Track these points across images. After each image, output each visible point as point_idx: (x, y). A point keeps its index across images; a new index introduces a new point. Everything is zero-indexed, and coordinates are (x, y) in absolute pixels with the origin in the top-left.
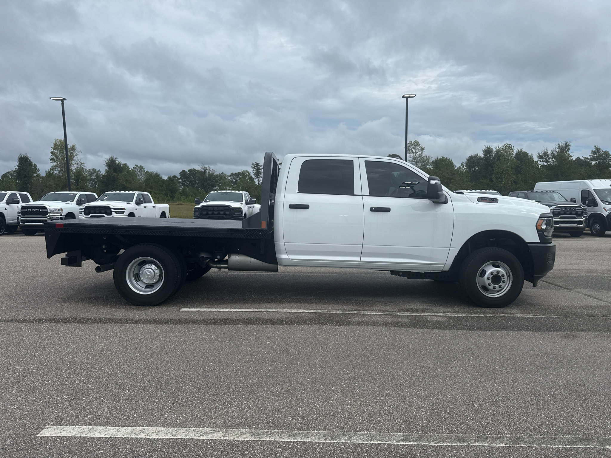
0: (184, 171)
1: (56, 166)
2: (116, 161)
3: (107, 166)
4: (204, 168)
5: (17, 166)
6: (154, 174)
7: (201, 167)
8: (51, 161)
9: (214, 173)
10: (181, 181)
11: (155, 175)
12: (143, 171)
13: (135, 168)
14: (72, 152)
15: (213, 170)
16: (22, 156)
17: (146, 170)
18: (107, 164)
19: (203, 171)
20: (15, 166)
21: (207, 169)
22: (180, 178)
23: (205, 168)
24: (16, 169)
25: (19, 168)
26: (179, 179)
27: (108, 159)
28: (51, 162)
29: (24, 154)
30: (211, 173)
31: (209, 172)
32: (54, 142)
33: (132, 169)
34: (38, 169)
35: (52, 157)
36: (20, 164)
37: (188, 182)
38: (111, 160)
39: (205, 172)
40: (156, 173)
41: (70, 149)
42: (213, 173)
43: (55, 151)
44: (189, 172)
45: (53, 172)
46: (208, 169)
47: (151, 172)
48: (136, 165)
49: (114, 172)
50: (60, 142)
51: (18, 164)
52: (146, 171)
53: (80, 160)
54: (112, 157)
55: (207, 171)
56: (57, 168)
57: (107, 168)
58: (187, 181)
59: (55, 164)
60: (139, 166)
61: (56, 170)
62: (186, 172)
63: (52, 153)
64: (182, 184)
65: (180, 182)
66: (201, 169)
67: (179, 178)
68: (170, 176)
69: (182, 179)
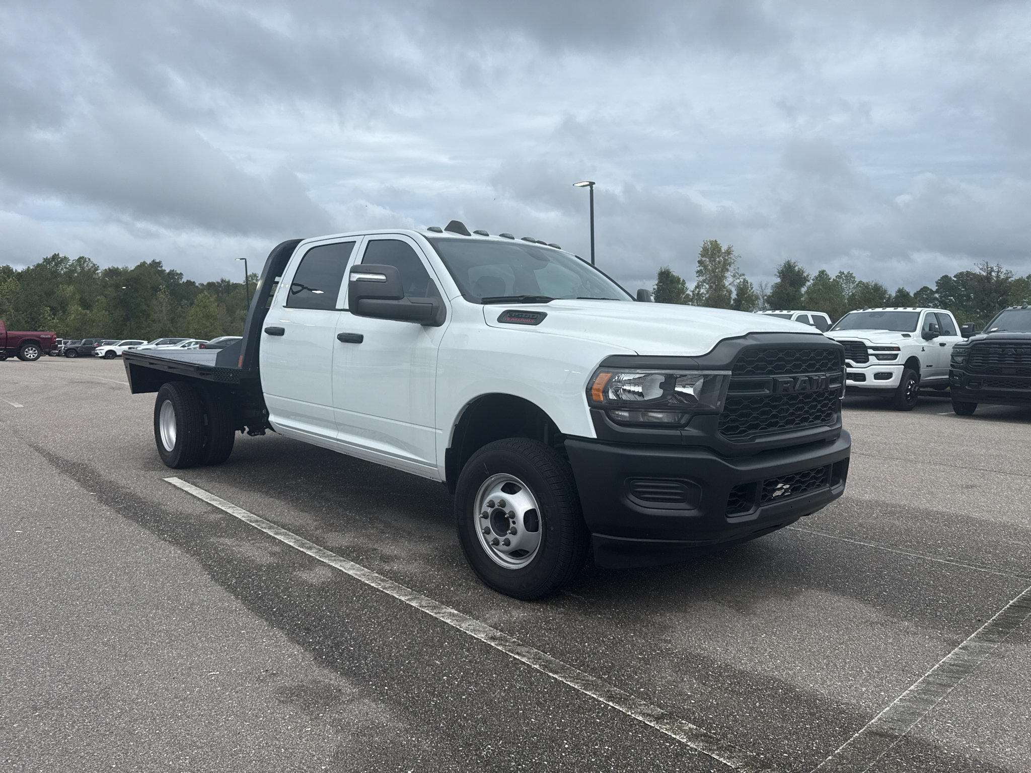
0: (946, 278)
1: (704, 281)
2: (795, 267)
3: (780, 276)
4: (987, 268)
5: (656, 285)
6: (872, 285)
7: (981, 267)
8: (697, 275)
9: (1010, 277)
10: (937, 296)
11: (874, 287)
12: (852, 282)
13: (838, 278)
14: (726, 258)
15: (1007, 271)
16: (663, 270)
17: (857, 280)
18: (779, 273)
19: (985, 274)
20: (653, 286)
21: (993, 271)
22: (937, 291)
23: (989, 269)
24: (654, 289)
25: (658, 288)
26: (932, 292)
27: (783, 265)
28: (697, 277)
29: (665, 266)
30: (1002, 277)
31: (998, 276)
32: (702, 246)
33: (834, 279)
34: (686, 288)
35: (699, 269)
36: (660, 282)
37: (952, 298)
38: (787, 266)
39: (988, 278)
40: (876, 285)
41: (725, 253)
42: (1007, 278)
43: (704, 259)
44: (955, 279)
45: (699, 291)
46: (997, 270)
47: (867, 283)
48: (840, 272)
49: (791, 286)
50: (711, 244)
51: (657, 282)
52: (857, 283)
53: (737, 271)
54: (788, 262)
55: (993, 274)
56: (705, 284)
57: (780, 281)
58: (951, 296)
59: (701, 278)
60: (846, 273)
61: (704, 287)
62: (951, 278)
63: (699, 262)
64: (939, 302)
65: (936, 299)
66: (981, 271)
67: (934, 290)
68: (901, 288)
69: (941, 293)
